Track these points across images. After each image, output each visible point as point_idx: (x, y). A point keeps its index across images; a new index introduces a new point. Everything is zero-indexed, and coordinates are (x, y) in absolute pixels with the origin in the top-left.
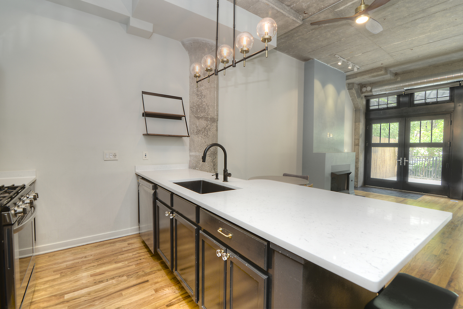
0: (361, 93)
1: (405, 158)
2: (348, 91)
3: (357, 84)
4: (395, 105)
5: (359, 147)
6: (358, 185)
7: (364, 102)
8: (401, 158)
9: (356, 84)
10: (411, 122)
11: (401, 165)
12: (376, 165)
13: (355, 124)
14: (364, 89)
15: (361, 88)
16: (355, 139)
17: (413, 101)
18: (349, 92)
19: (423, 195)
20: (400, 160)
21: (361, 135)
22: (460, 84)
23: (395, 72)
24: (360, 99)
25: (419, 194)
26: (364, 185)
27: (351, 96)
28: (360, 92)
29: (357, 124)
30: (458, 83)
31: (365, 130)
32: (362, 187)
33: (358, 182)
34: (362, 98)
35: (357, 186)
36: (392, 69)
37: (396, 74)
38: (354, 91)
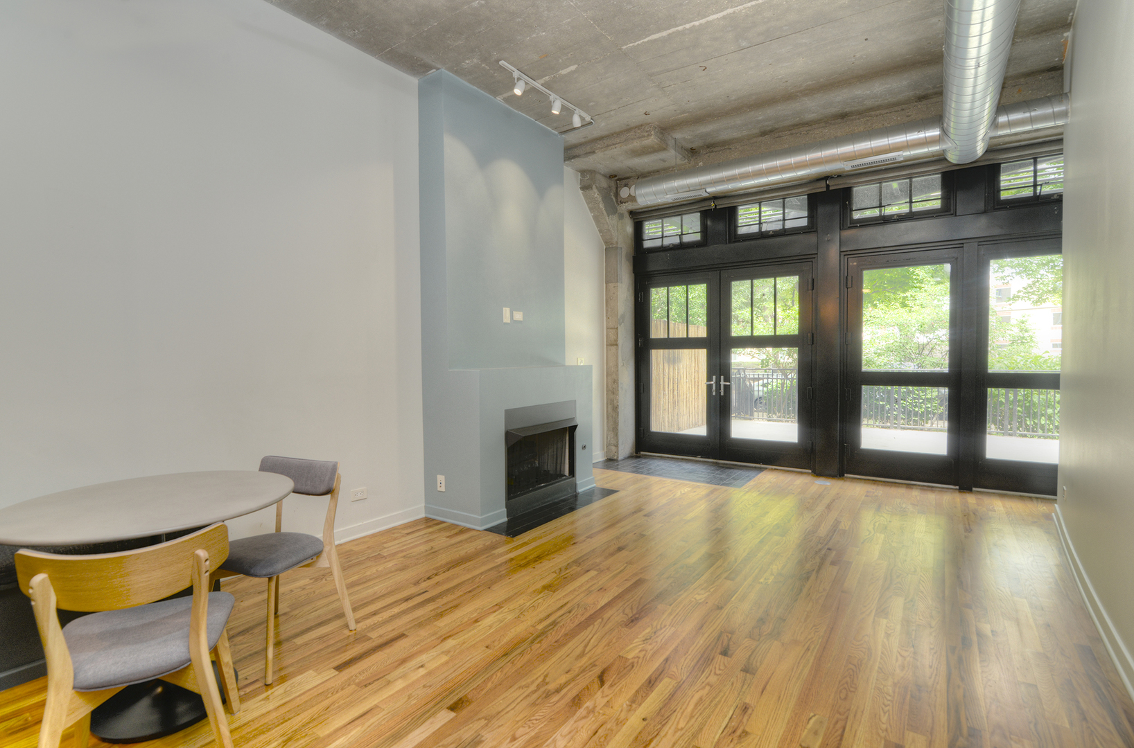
0: (617, 202)
1: (722, 377)
2: (581, 192)
3: (605, 176)
4: (697, 237)
5: (617, 349)
6: (620, 453)
7: (629, 229)
8: (714, 377)
9: (600, 174)
10: (733, 283)
11: (714, 394)
12: (679, 395)
13: (606, 287)
14: (624, 192)
15: (617, 188)
16: (607, 328)
17: (736, 227)
18: (585, 197)
19: (761, 470)
20: (712, 382)
21: (623, 316)
22: (828, 186)
23: (689, 146)
24: (615, 217)
25: (755, 468)
26: (636, 453)
27: (591, 209)
28: (614, 199)
29: (611, 285)
30: (823, 184)
31: (633, 303)
32: (631, 457)
33: (618, 445)
34: (621, 216)
35: (618, 457)
36: (678, 135)
37: (693, 152)
38: (595, 193)
